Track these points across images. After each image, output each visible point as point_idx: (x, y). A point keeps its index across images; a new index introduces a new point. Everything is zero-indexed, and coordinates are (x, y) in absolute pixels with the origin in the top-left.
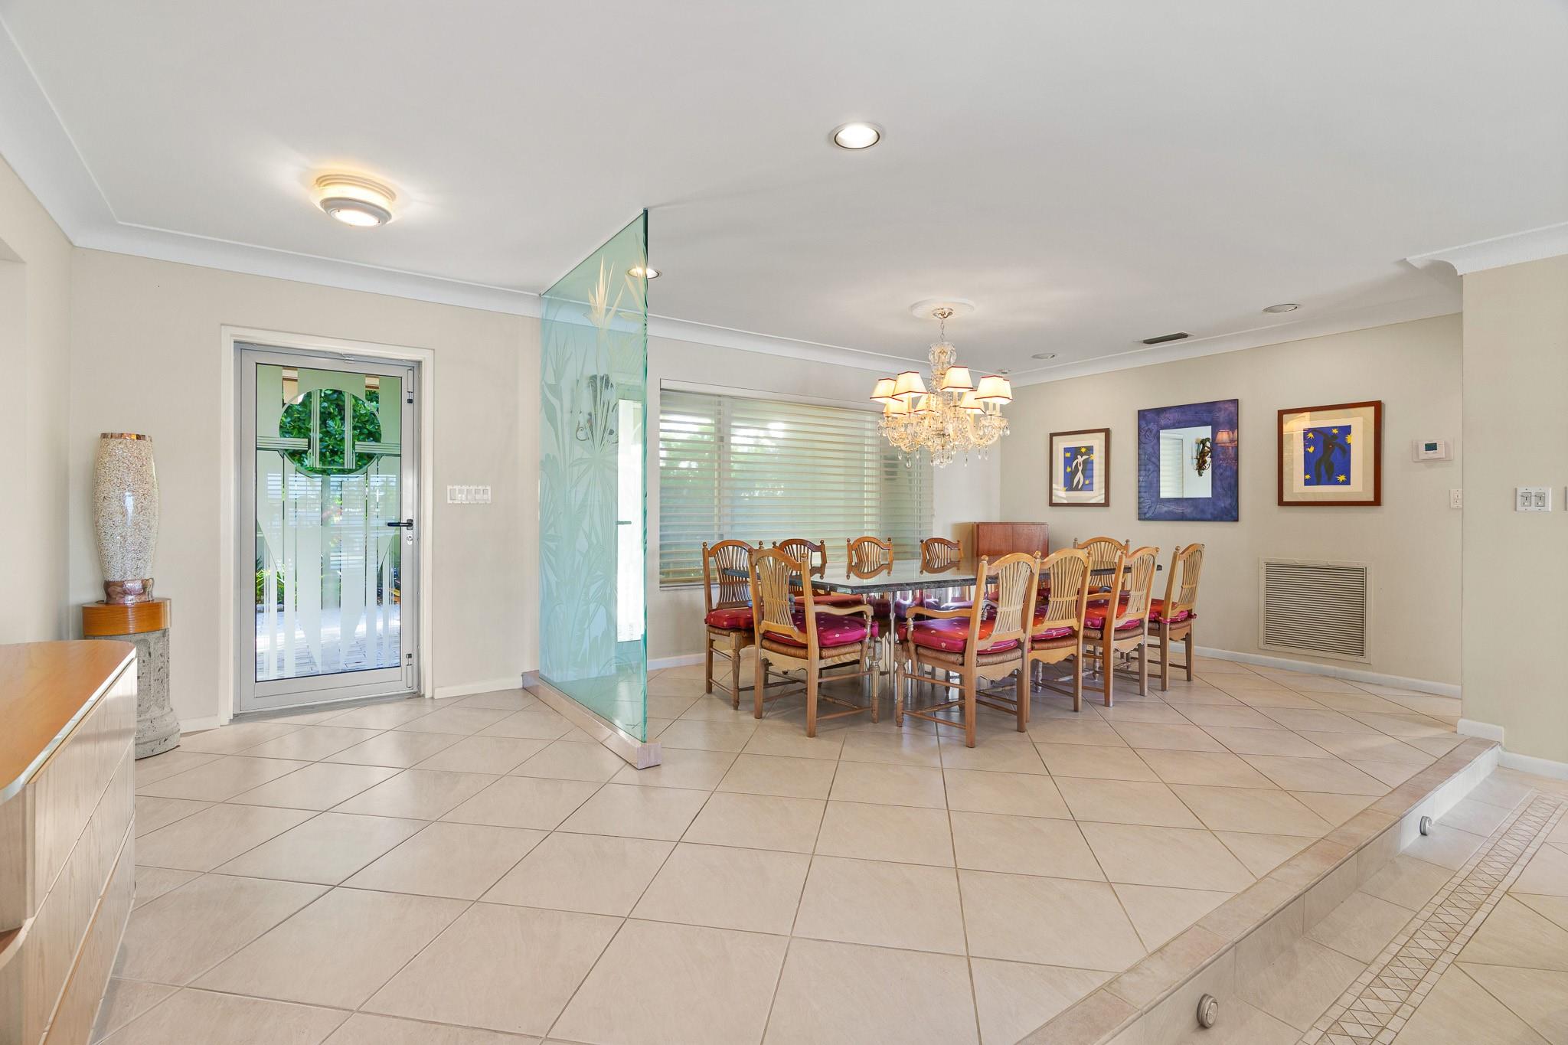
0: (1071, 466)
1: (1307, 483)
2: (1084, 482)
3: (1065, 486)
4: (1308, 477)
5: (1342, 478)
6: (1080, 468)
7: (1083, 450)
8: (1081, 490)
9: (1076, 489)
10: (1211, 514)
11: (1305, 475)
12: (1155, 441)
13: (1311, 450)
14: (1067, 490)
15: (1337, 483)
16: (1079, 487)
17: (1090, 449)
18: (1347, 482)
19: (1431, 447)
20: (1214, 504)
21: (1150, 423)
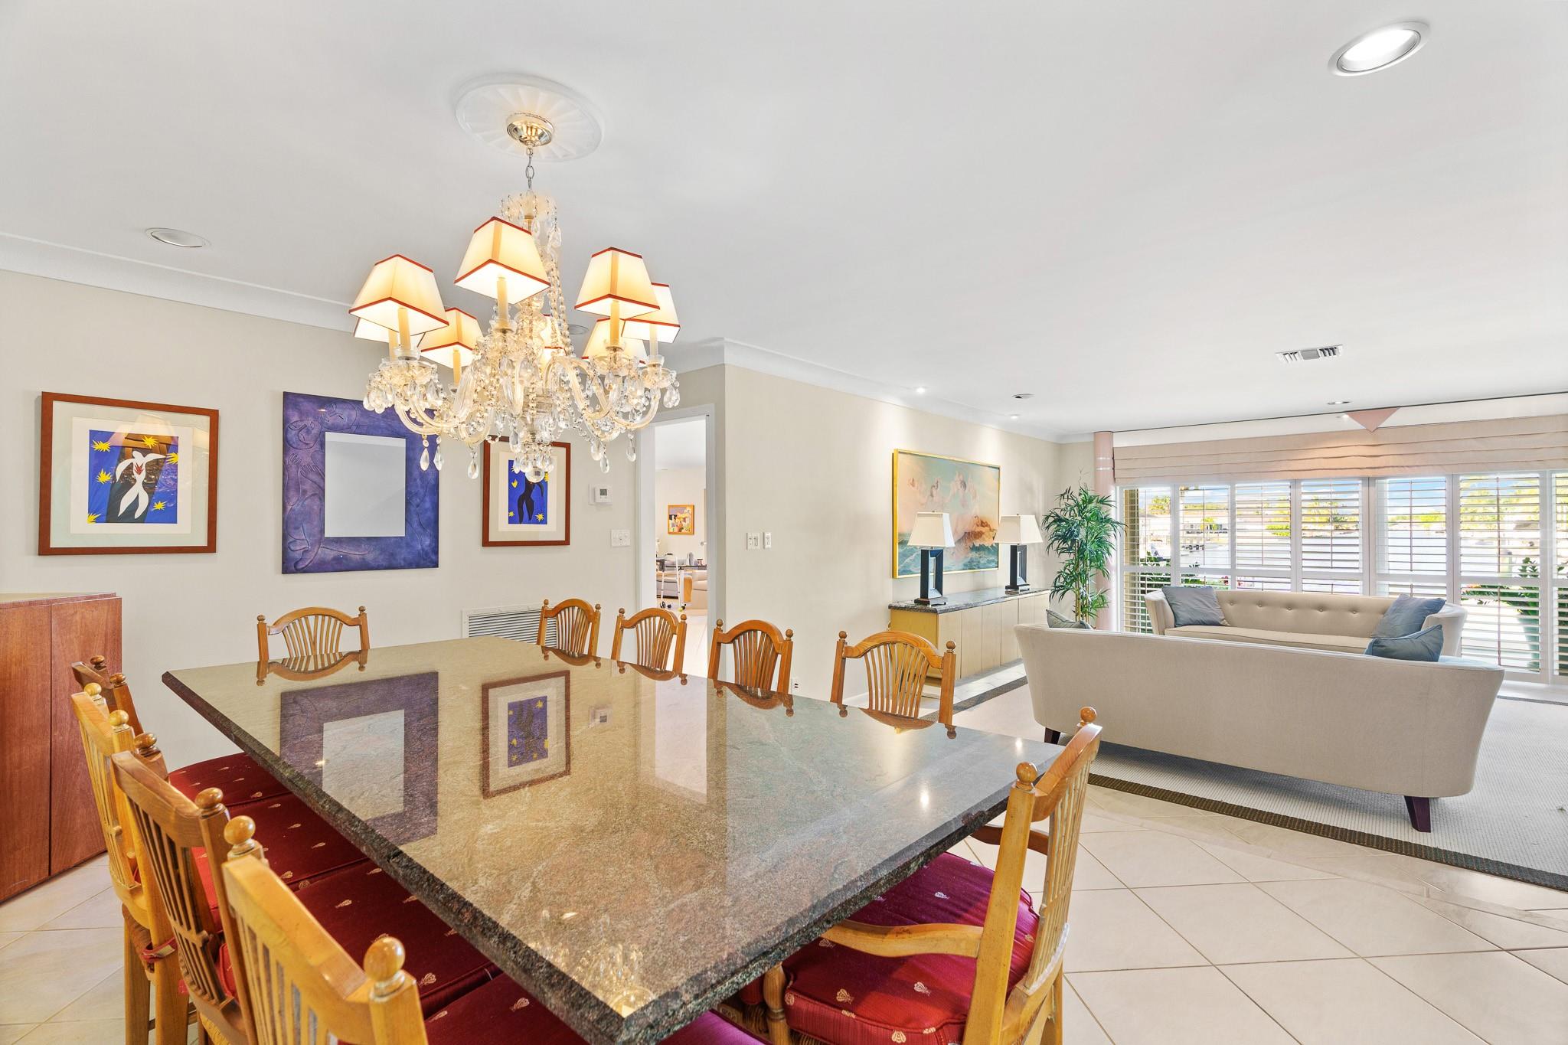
0: (111, 470)
1: (511, 521)
2: (150, 504)
3: (91, 511)
4: (512, 514)
5: (540, 517)
6: (140, 478)
7: (150, 443)
8: (143, 519)
9: (129, 517)
10: (404, 559)
11: (509, 512)
12: (317, 447)
13: (515, 484)
14: (97, 521)
15: (537, 522)
16: (137, 515)
17: (169, 446)
18: (544, 522)
19: (603, 492)
20: (408, 545)
21: (308, 416)
